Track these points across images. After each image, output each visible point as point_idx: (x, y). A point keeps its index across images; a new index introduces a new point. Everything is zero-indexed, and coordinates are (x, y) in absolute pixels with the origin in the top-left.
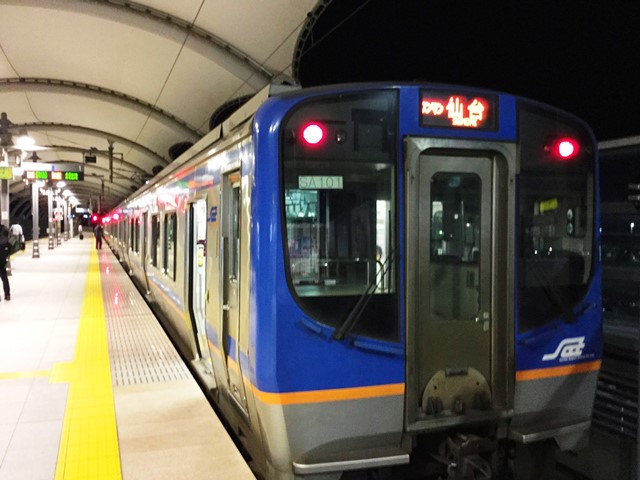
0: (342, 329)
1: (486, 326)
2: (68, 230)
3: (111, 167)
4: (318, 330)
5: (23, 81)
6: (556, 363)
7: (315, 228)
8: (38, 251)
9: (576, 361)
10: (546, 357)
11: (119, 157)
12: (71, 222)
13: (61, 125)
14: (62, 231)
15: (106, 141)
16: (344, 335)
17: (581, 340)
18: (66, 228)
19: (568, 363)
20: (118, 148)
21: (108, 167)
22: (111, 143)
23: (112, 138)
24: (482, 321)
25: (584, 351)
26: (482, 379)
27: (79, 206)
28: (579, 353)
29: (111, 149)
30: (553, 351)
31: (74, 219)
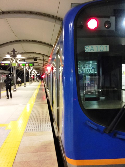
0: (109, 127)
2: (35, 79)
3: (43, 63)
4: (96, 128)
5: (20, 41)
7: (96, 78)
8: (25, 85)
11: (45, 60)
12: (36, 77)
13: (31, 52)
14: (33, 80)
16: (110, 130)
18: (34, 79)
21: (42, 63)
22: (43, 56)
23: (43, 55)
27: (38, 74)
29: (43, 58)
31: (37, 77)
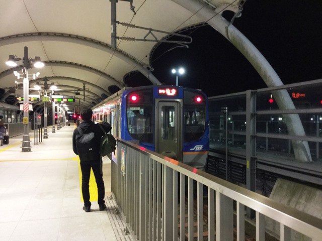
1: (176, 142)
3: (84, 94)
6: (194, 151)
9: (200, 151)
10: (191, 149)
11: (88, 90)
15: (82, 84)
17: (202, 146)
19: (198, 151)
20: (87, 86)
22: (84, 84)
24: (175, 141)
25: (202, 149)
26: (175, 154)
28: (201, 149)
29: (84, 87)
30: (193, 148)
